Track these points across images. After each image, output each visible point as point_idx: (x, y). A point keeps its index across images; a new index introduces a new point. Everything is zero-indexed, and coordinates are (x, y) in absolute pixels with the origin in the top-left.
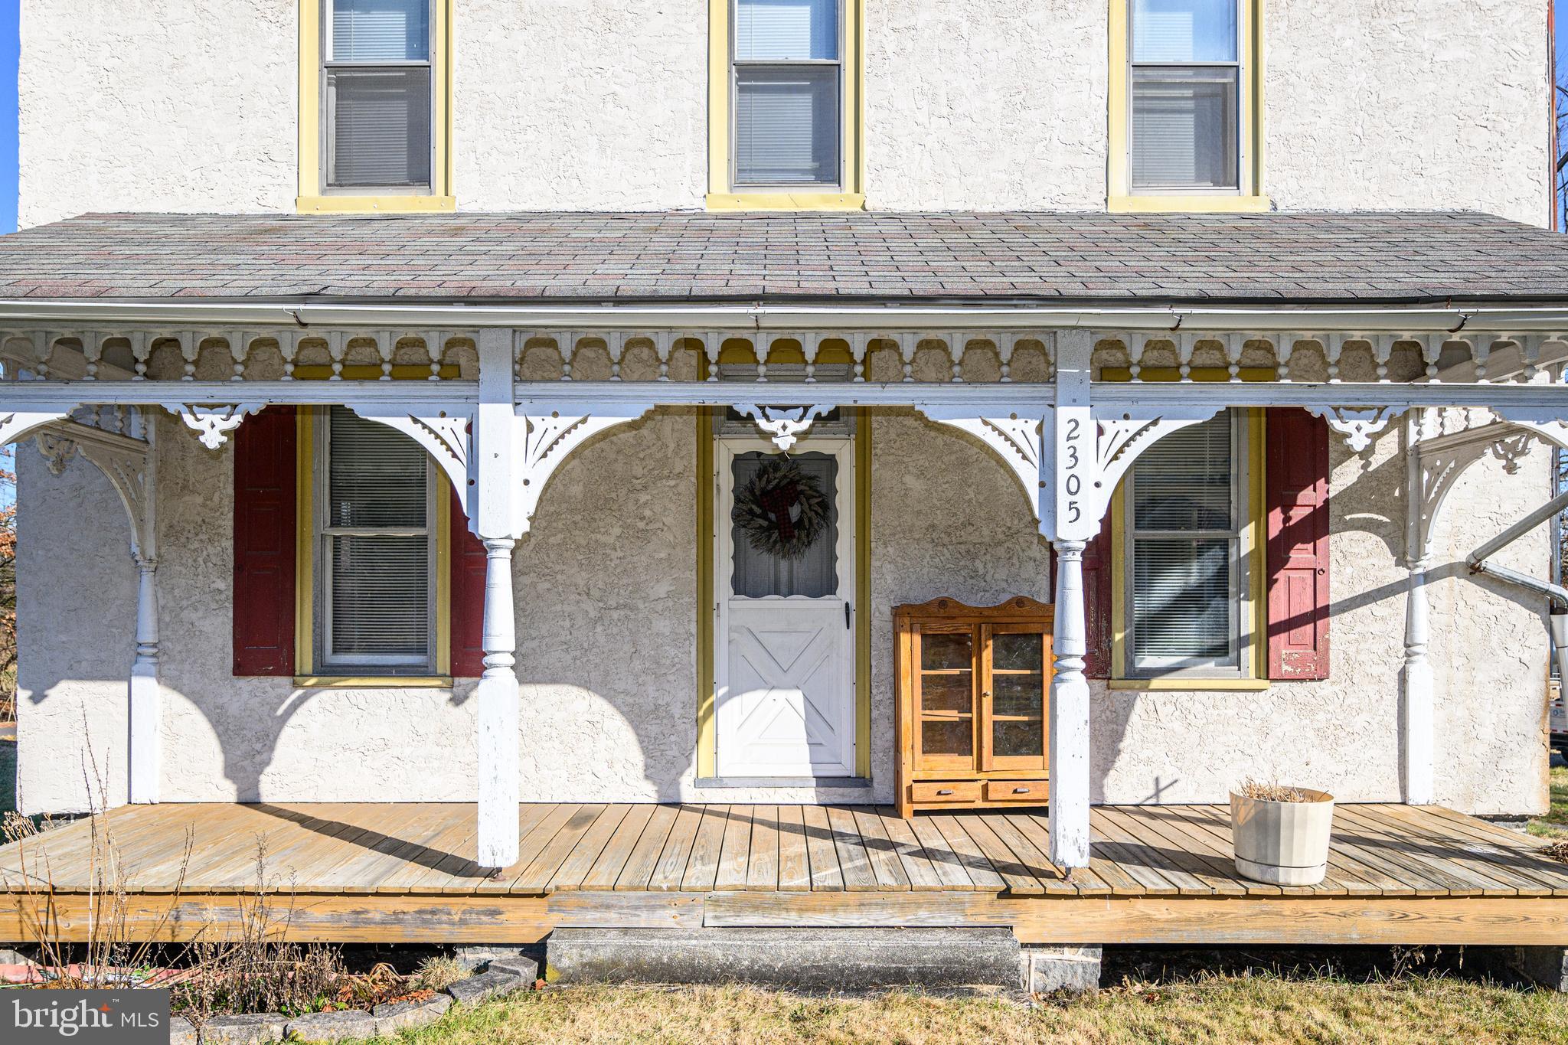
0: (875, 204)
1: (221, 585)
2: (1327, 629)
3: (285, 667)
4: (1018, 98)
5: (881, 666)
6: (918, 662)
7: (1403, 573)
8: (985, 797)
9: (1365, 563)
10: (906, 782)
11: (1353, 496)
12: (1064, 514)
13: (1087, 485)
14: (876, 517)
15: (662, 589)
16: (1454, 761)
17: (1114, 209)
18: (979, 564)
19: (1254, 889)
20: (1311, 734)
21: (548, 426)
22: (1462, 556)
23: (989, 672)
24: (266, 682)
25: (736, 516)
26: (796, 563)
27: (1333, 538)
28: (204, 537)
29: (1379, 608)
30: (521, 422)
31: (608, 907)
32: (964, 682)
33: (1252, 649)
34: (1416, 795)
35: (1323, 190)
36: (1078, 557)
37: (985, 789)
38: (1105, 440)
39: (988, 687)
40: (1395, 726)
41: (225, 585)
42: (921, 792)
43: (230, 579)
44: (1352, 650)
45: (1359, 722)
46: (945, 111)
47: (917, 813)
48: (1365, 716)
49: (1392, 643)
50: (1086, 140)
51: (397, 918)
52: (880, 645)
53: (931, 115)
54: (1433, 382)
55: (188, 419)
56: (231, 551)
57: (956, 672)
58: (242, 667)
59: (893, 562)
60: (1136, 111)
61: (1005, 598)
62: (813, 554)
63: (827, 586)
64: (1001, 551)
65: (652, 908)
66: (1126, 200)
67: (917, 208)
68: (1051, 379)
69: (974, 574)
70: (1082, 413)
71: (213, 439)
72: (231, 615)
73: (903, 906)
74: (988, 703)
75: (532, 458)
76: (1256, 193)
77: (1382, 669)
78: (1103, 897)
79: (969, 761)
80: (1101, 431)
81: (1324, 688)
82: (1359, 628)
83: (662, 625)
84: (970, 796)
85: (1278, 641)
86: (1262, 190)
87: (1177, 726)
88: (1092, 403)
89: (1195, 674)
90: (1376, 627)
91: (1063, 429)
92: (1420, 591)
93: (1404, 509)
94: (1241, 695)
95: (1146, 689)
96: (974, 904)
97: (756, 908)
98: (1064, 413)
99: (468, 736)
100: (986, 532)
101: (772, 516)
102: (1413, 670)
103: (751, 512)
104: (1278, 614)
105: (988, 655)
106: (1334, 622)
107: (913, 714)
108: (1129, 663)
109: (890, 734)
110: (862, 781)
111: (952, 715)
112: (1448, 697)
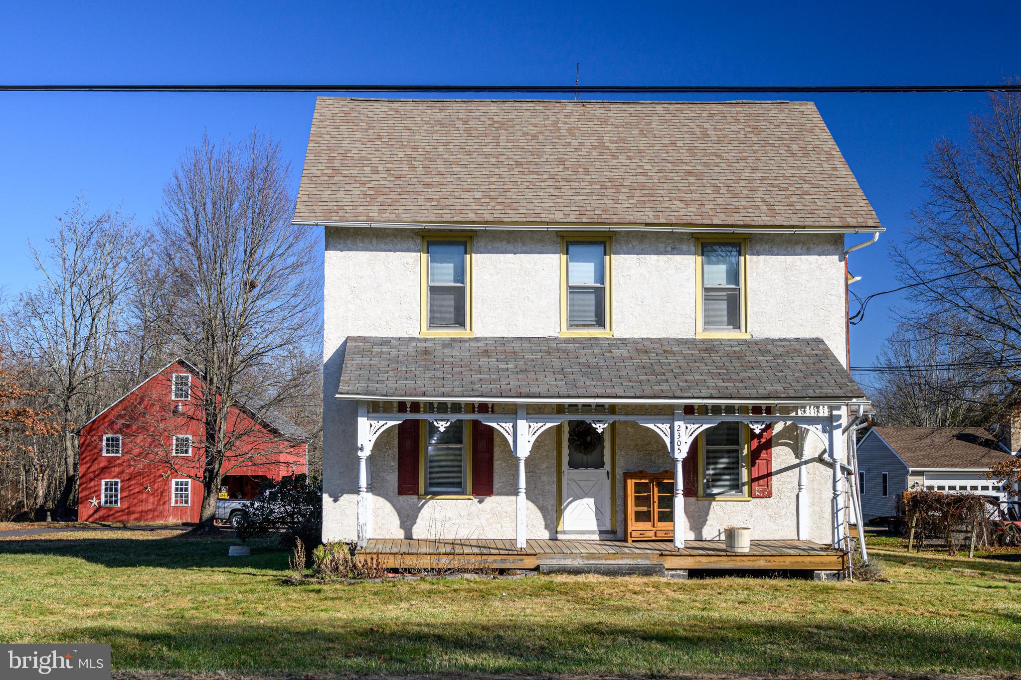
0: (617, 335)
1: (393, 464)
2: (771, 480)
3: (416, 492)
4: (665, 299)
5: (619, 492)
6: (633, 491)
7: (798, 461)
8: (656, 536)
9: (784, 458)
10: (629, 531)
11: (780, 435)
12: (676, 451)
13: (683, 443)
14: (618, 441)
15: (544, 466)
16: (816, 525)
17: (697, 337)
18: (653, 458)
19: (728, 554)
20: (767, 516)
21: (535, 426)
22: (817, 455)
23: (656, 494)
24: (408, 497)
25: (569, 440)
26: (589, 456)
27: (773, 449)
28: (388, 447)
29: (789, 473)
30: (527, 424)
31: (553, 558)
32: (648, 498)
33: (746, 487)
34: (802, 538)
35: (769, 331)
36: (681, 463)
37: (655, 533)
38: (688, 430)
39: (656, 499)
40: (795, 513)
41: (395, 464)
42: (634, 534)
43: (397, 462)
44: (780, 487)
45: (783, 512)
46: (640, 303)
47: (633, 541)
48: (785, 510)
49: (794, 485)
50: (688, 313)
51: (495, 561)
52: (619, 485)
53: (635, 304)
54: (778, 415)
55: (435, 423)
56: (397, 452)
57: (646, 494)
58: (401, 492)
59: (623, 457)
60: (705, 300)
61: (662, 470)
62: (596, 453)
63: (601, 465)
64: (660, 453)
65: (565, 559)
66: (701, 335)
67: (631, 337)
68: (673, 414)
69: (651, 461)
70: (681, 423)
71: (442, 429)
72: (397, 474)
73: (633, 558)
74: (656, 505)
75: (531, 435)
76: (746, 332)
77: (791, 494)
78: (688, 556)
79: (650, 524)
80: (687, 428)
81: (771, 500)
82: (783, 480)
83: (545, 478)
84: (651, 535)
85: (755, 484)
86: (748, 331)
87: (721, 513)
88: (683, 420)
89: (727, 495)
90: (788, 480)
91: (676, 428)
92: (803, 467)
93: (797, 439)
94: (743, 503)
95: (714, 500)
96: (653, 558)
97: (594, 559)
98: (677, 423)
99: (478, 516)
100: (655, 447)
101: (581, 440)
102: (800, 494)
103: (574, 439)
104: (755, 475)
105: (656, 489)
106: (774, 478)
107: (631, 508)
108: (705, 491)
109: (623, 516)
110: (613, 532)
111: (645, 509)
112: (813, 504)
